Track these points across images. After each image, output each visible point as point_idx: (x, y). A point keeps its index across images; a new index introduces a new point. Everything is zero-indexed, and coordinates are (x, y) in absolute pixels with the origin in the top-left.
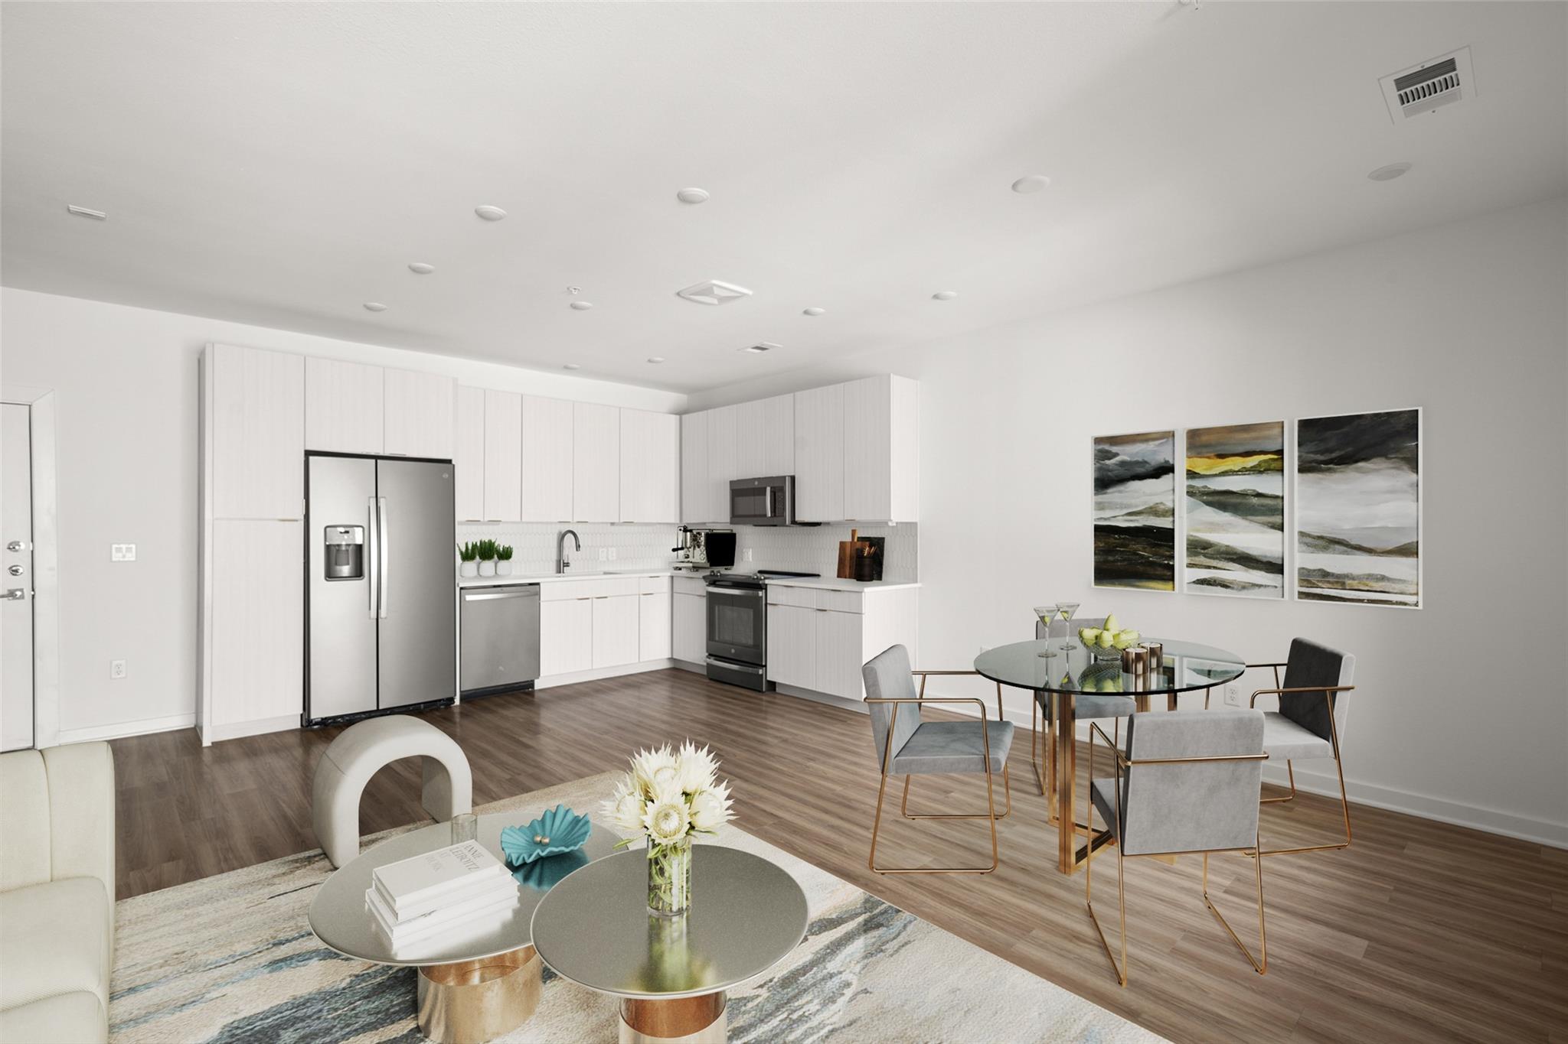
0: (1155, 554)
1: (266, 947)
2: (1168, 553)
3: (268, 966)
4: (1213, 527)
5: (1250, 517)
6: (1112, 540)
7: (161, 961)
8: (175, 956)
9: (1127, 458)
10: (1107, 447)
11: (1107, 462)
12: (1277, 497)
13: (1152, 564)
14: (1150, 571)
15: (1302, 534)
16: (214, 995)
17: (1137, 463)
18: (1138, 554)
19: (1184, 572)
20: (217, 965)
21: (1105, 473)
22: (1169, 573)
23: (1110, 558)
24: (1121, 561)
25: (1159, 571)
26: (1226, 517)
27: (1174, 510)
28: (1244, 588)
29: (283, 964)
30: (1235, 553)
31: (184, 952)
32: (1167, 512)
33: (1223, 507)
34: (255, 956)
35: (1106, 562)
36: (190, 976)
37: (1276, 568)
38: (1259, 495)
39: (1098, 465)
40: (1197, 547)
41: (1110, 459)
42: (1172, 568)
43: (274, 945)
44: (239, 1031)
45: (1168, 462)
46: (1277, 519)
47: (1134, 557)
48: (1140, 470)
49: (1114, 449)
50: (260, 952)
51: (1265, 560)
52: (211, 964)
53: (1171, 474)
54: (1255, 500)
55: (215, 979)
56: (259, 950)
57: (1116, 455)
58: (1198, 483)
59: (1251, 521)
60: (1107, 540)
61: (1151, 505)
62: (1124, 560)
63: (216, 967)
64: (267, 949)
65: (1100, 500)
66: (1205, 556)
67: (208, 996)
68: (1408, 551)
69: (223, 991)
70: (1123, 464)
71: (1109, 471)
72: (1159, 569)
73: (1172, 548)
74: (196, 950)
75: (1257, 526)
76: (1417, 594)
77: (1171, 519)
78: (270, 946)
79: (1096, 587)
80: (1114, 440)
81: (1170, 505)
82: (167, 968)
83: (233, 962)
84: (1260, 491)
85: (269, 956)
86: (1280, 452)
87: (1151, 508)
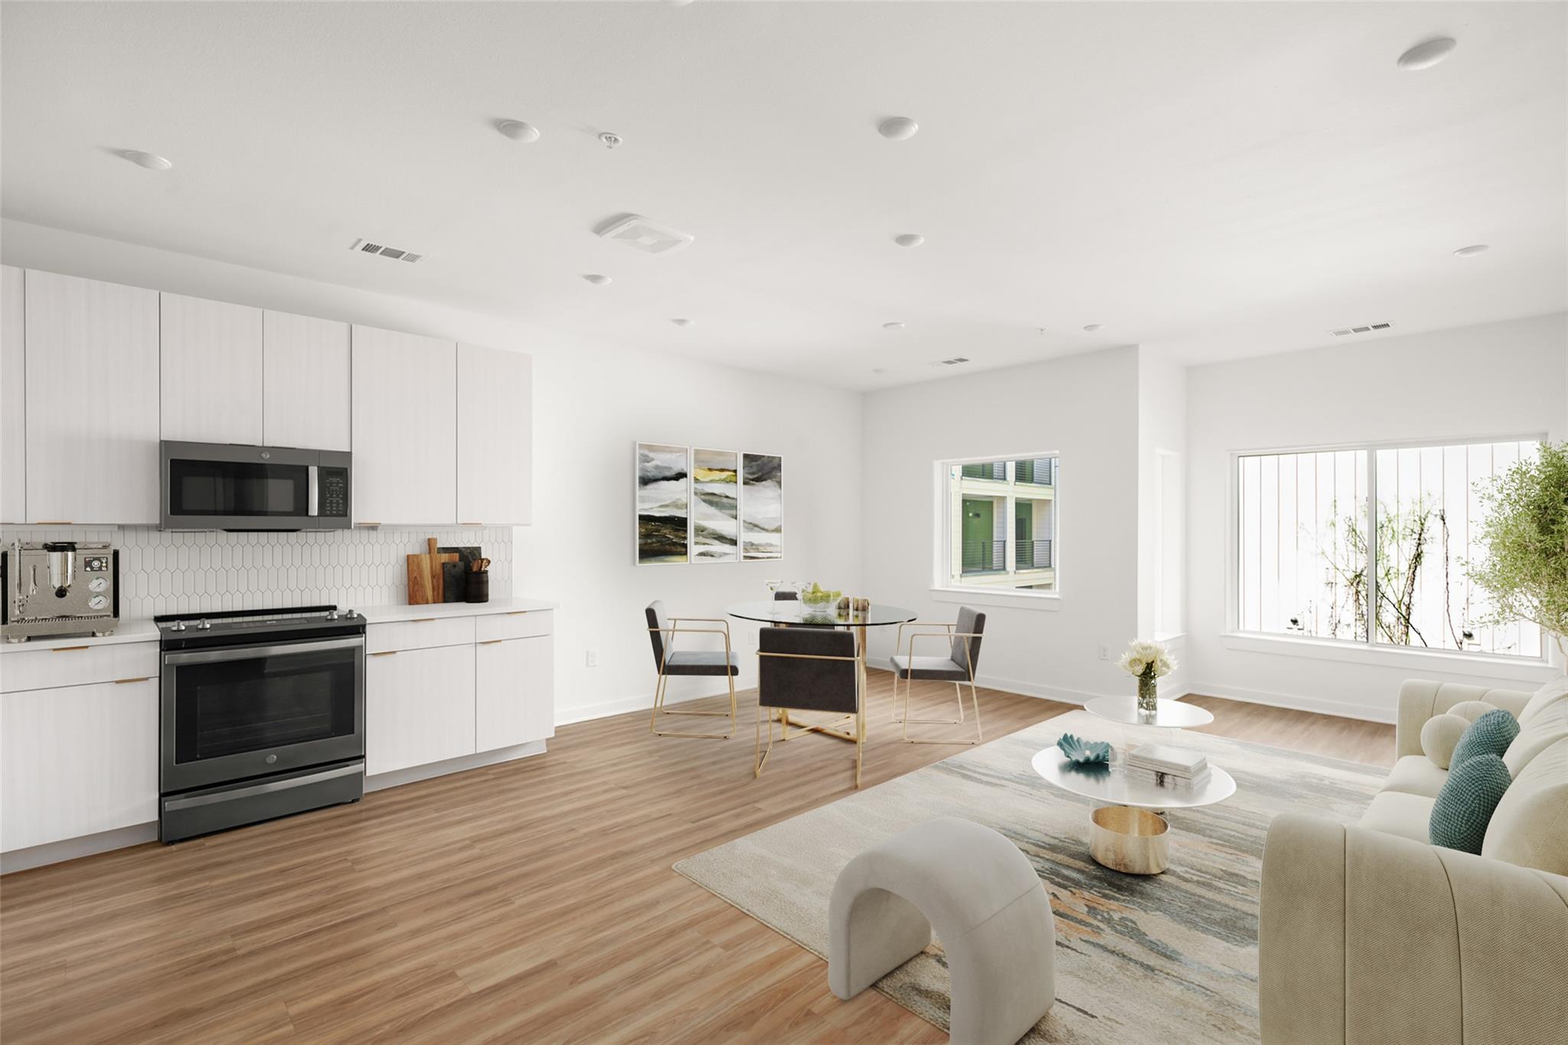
0: (676, 536)
1: (1161, 974)
2: (683, 536)
3: (1177, 960)
4: (707, 517)
5: (723, 511)
6: (650, 527)
7: (1237, 1033)
8: (1223, 1027)
9: (659, 463)
10: (646, 452)
11: (647, 464)
12: (733, 499)
13: (675, 544)
14: (673, 549)
15: (744, 521)
16: (1228, 971)
17: (666, 468)
18: (666, 537)
19: (693, 549)
20: (1204, 990)
21: (645, 473)
22: (684, 550)
23: (649, 541)
24: (656, 543)
25: (680, 549)
26: (712, 510)
27: (687, 504)
28: (720, 556)
29: (1168, 953)
30: (716, 534)
31: (1214, 1026)
32: (683, 505)
33: (711, 503)
34: (1175, 974)
35: (646, 544)
36: (1229, 999)
37: (734, 542)
38: (727, 497)
39: (641, 466)
40: (700, 531)
41: (648, 462)
42: (685, 546)
43: (1153, 970)
44: (1237, 938)
45: (683, 469)
46: (734, 512)
47: (663, 539)
48: (668, 474)
49: (652, 455)
50: (1168, 974)
51: (729, 537)
52: (1207, 995)
53: (685, 479)
54: (725, 500)
55: (1217, 980)
56: (1166, 976)
57: (653, 460)
58: (699, 487)
59: (723, 513)
60: (647, 527)
61: (674, 500)
62: (658, 542)
63: (1208, 990)
64: (1161, 971)
65: (642, 495)
66: (703, 537)
67: (1232, 973)
68: (778, 530)
69: (1221, 968)
70: (657, 467)
71: (648, 471)
72: (679, 547)
73: (686, 531)
74: (1205, 1018)
75: (726, 516)
76: (781, 552)
77: (685, 511)
78: (1156, 972)
79: (641, 565)
80: (651, 448)
81: (684, 501)
82: (1238, 1022)
83: (1192, 983)
84: (727, 494)
85: (1168, 965)
86: (735, 471)
87: (674, 502)
